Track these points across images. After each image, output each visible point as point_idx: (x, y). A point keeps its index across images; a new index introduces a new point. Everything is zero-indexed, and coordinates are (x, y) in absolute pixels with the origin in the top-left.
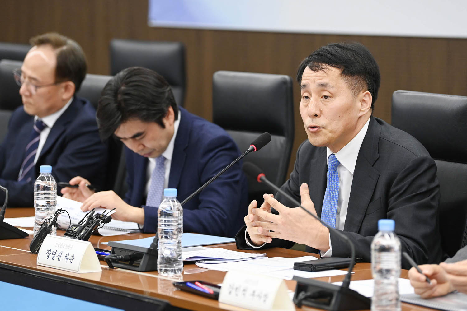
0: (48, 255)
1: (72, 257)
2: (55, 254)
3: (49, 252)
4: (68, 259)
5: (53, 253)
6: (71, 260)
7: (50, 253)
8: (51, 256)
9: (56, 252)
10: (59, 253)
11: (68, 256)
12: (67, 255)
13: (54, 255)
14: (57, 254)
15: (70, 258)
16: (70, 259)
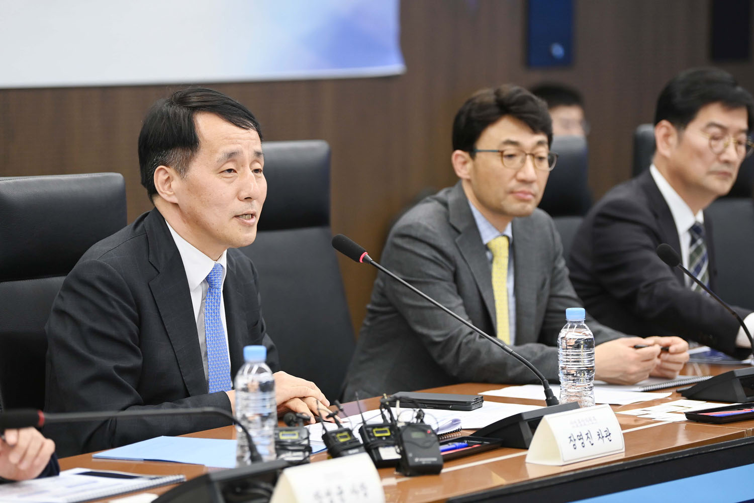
0: (572, 443)
1: (606, 432)
2: (582, 438)
3: (572, 438)
4: (603, 437)
5: (579, 438)
6: (608, 437)
7: (575, 440)
8: (578, 443)
9: (581, 435)
10: (587, 434)
11: (600, 433)
12: (598, 432)
13: (582, 441)
14: (585, 437)
15: (606, 435)
16: (606, 437)
